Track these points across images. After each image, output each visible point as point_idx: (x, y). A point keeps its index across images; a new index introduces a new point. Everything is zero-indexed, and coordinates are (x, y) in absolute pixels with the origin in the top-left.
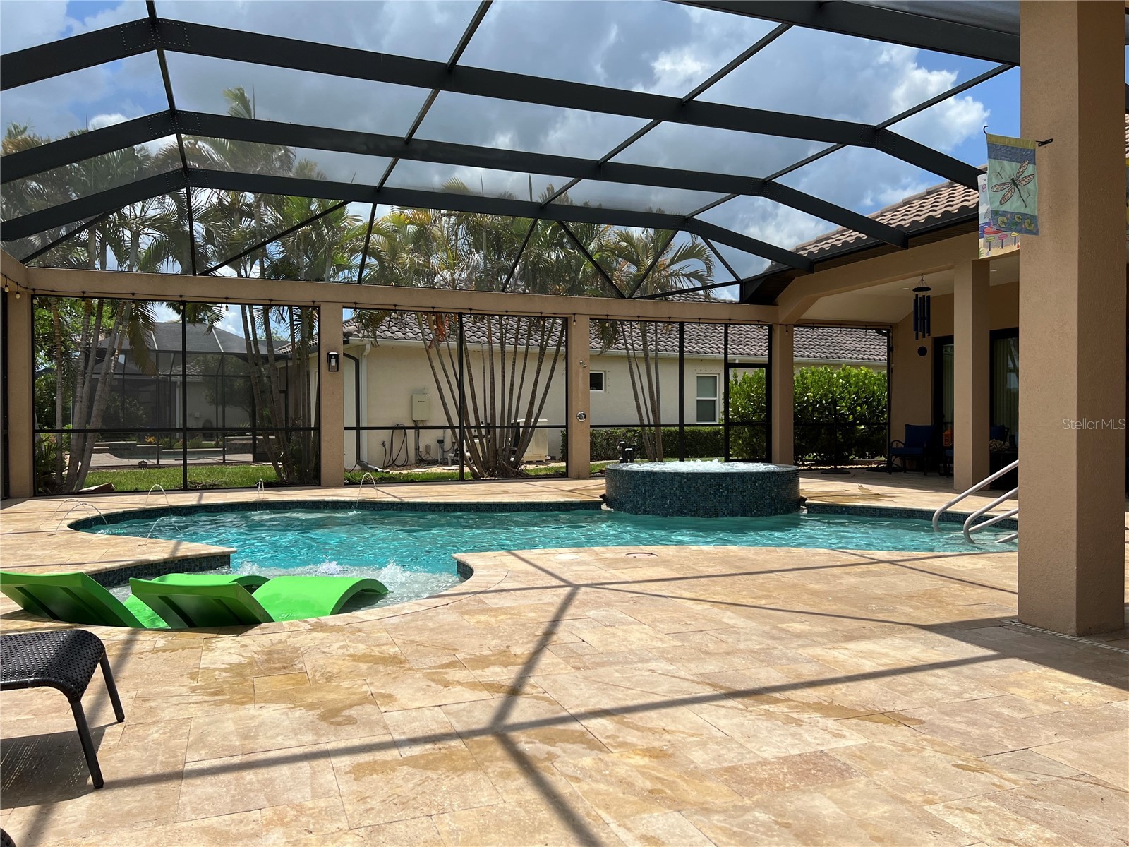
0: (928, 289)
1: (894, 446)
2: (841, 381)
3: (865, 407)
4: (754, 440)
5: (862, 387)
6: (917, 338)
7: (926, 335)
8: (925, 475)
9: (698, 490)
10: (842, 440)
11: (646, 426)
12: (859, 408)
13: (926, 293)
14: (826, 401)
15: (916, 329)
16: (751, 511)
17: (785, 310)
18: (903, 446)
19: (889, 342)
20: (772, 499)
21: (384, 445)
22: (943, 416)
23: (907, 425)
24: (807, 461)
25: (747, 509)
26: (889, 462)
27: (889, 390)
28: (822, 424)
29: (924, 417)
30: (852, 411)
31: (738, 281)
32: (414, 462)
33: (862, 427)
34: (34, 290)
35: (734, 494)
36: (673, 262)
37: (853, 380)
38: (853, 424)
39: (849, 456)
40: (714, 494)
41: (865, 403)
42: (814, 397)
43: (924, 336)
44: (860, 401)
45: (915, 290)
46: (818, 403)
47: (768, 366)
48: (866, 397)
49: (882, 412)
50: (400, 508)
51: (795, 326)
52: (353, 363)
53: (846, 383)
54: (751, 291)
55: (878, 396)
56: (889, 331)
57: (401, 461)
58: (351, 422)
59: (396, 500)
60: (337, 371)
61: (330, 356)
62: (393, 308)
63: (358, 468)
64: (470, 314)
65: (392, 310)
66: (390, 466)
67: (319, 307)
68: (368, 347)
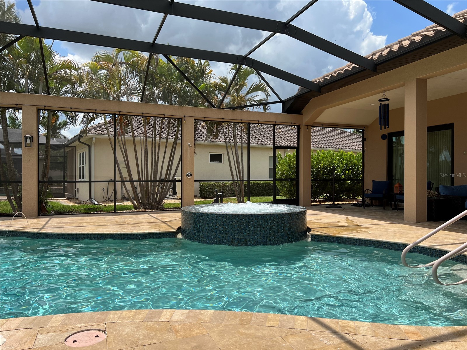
0: (388, 100)
1: (366, 193)
2: (338, 157)
3: (350, 171)
4: (292, 188)
5: (350, 160)
6: (381, 129)
7: (387, 127)
8: (384, 209)
9: (233, 226)
10: (339, 189)
11: (236, 181)
12: (347, 172)
13: (386, 102)
14: (330, 168)
15: (380, 124)
16: (271, 240)
17: (306, 118)
18: (371, 192)
19: (363, 136)
20: (286, 232)
21: (104, 190)
22: (393, 176)
23: (374, 182)
24: (320, 199)
25: (268, 239)
26: (363, 201)
27: (363, 162)
28: (328, 180)
29: (383, 177)
30: (344, 173)
31: (281, 101)
32: (120, 198)
33: (349, 182)
35: (259, 229)
36: (248, 94)
37: (345, 157)
38: (344, 180)
39: (342, 196)
40: (245, 229)
41: (350, 169)
42: (324, 166)
43: (385, 128)
44: (348, 168)
45: (380, 100)
46: (326, 169)
47: (297, 149)
48: (351, 166)
49: (359, 174)
50: (38, 236)
51: (312, 127)
52: (88, 147)
53: (340, 159)
54: (288, 106)
55: (357, 165)
56: (363, 130)
57: (113, 198)
58: (87, 179)
59: (35, 231)
60: (31, 147)
61: (26, 138)
62: (70, 110)
63: (89, 202)
64: (119, 114)
65: (69, 111)
66: (106, 201)
67: (21, 108)
68: (94, 139)
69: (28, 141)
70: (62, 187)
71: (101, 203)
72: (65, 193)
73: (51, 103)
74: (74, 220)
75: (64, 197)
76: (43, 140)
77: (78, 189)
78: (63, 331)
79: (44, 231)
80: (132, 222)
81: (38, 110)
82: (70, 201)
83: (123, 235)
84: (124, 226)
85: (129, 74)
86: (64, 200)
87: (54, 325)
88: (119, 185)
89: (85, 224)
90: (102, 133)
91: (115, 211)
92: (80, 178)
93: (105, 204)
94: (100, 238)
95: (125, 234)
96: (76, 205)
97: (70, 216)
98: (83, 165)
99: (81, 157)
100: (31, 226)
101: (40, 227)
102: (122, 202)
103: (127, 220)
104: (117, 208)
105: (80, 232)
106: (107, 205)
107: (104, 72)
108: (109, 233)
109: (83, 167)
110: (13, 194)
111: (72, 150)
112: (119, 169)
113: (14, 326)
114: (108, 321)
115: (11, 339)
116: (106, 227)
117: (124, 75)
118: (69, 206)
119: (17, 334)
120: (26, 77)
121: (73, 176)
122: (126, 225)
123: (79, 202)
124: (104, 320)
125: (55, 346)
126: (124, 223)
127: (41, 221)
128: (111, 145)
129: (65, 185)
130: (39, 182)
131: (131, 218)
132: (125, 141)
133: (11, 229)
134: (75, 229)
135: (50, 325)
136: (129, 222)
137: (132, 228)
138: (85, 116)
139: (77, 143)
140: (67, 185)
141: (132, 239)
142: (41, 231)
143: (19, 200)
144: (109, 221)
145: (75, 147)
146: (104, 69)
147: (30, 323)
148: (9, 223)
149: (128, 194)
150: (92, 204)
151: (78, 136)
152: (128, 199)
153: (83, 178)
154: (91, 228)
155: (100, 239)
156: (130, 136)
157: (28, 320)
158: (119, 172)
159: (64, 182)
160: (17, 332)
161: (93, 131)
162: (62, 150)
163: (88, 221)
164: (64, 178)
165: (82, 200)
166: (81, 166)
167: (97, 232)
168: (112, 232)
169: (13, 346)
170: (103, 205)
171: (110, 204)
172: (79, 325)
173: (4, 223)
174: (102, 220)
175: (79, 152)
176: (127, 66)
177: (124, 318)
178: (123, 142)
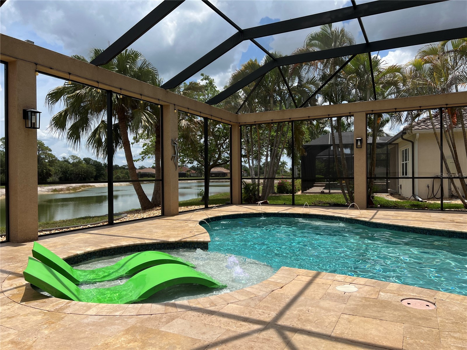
21: (428, 187)
32: (447, 196)
34: (239, 123)
50: (369, 225)
52: (411, 143)
57: (439, 195)
58: (410, 175)
59: (367, 220)
60: (361, 148)
61: (357, 140)
62: (394, 110)
63: (412, 198)
64: (447, 107)
65: (393, 112)
66: (432, 198)
67: (353, 116)
68: (418, 135)
69: (359, 143)
70: (385, 184)
71: (426, 200)
72: (389, 189)
73: (377, 107)
74: (399, 214)
75: (388, 193)
76: (370, 140)
77: (401, 185)
78: (399, 295)
79: (374, 221)
80: (462, 221)
81: (367, 114)
82: (394, 197)
83: (451, 232)
84: (452, 224)
85: (457, 61)
86: (388, 195)
87: (391, 289)
88: (446, 182)
89: (410, 218)
90: (426, 127)
91: (442, 209)
92: (403, 175)
93: (430, 202)
94: (426, 232)
95: (453, 232)
96: (399, 200)
97: (395, 210)
98: (406, 162)
99: (403, 154)
100: (363, 216)
101: (371, 217)
102: (450, 200)
103: (456, 218)
104: (444, 206)
105: (406, 225)
106: (432, 202)
107: (428, 66)
108: (436, 229)
109: (406, 164)
110: (346, 189)
111: (395, 147)
112: (446, 164)
113: (362, 283)
114: (436, 297)
115: (361, 290)
116: (433, 223)
117: (452, 63)
118: (393, 201)
119: (365, 288)
120: (356, 87)
121: (396, 172)
122: (455, 223)
123: (403, 198)
124: (434, 296)
125: (394, 302)
126: (453, 221)
127: (371, 212)
128: (437, 139)
129: (388, 181)
130: (367, 178)
131: (460, 216)
132: (453, 135)
133: (348, 216)
134: (401, 222)
135: (388, 288)
136: (459, 221)
137: (462, 227)
138: (408, 114)
139: (400, 140)
140: (389, 181)
141: (462, 237)
142: (371, 221)
143: (351, 193)
144: (436, 218)
145: (398, 144)
146: (428, 62)
147: (373, 283)
148: (346, 212)
149: (457, 192)
150: (416, 201)
151: (401, 134)
152: (457, 197)
153: (406, 174)
154: (416, 222)
155: (426, 234)
156: (459, 127)
157: (371, 281)
158: (446, 167)
159: (387, 178)
160: (364, 287)
161: (416, 127)
162: (385, 148)
163: (413, 216)
164: (387, 175)
165: (405, 196)
166: (404, 162)
167: (423, 227)
168: (438, 228)
169: (363, 294)
170: (428, 202)
171: (435, 202)
172: (411, 294)
173: (342, 211)
174: (428, 216)
175: (401, 149)
176: (455, 54)
177: (453, 299)
178: (451, 135)
